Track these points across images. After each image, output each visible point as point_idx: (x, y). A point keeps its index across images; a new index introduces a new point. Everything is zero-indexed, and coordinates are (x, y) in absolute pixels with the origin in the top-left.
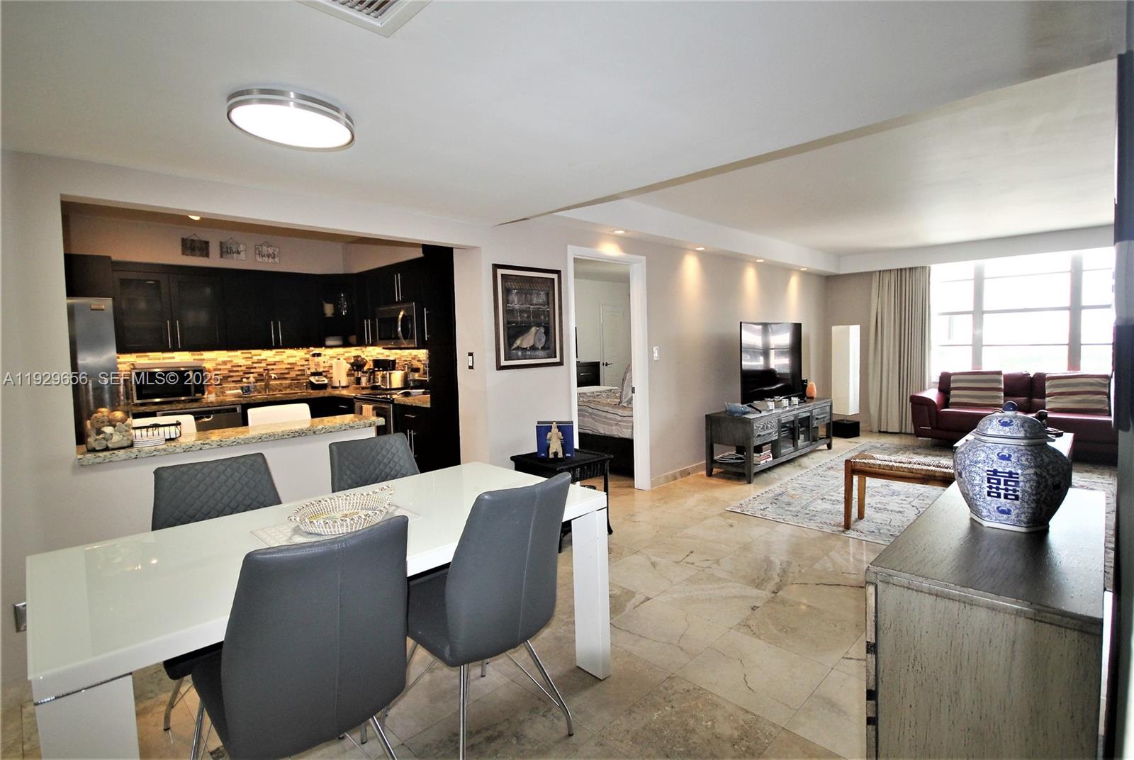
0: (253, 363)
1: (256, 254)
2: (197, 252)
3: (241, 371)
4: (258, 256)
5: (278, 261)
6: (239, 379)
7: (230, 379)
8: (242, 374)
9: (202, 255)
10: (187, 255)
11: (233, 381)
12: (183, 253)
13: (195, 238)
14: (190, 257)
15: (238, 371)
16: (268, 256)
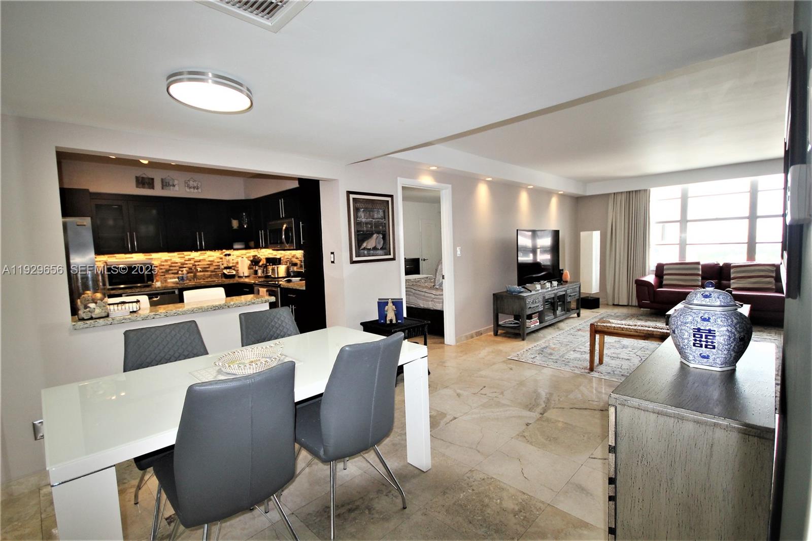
0: (185, 261)
1: (185, 186)
2: (146, 186)
3: (178, 266)
4: (187, 188)
5: (200, 191)
6: (176, 271)
7: (170, 272)
8: (177, 268)
9: (150, 188)
10: (140, 188)
11: (172, 273)
12: (137, 187)
13: (144, 176)
14: (142, 189)
15: (175, 266)
16: (194, 188)
